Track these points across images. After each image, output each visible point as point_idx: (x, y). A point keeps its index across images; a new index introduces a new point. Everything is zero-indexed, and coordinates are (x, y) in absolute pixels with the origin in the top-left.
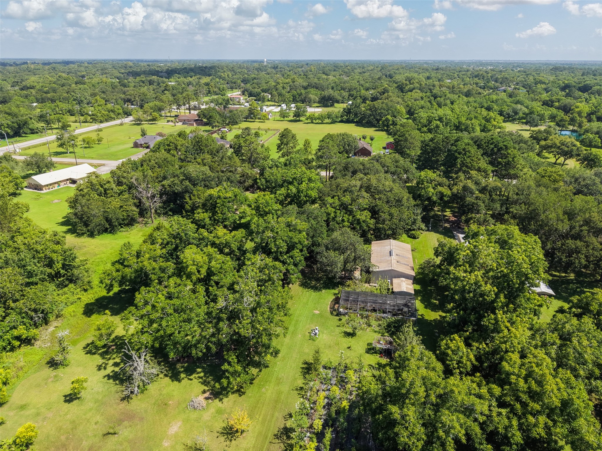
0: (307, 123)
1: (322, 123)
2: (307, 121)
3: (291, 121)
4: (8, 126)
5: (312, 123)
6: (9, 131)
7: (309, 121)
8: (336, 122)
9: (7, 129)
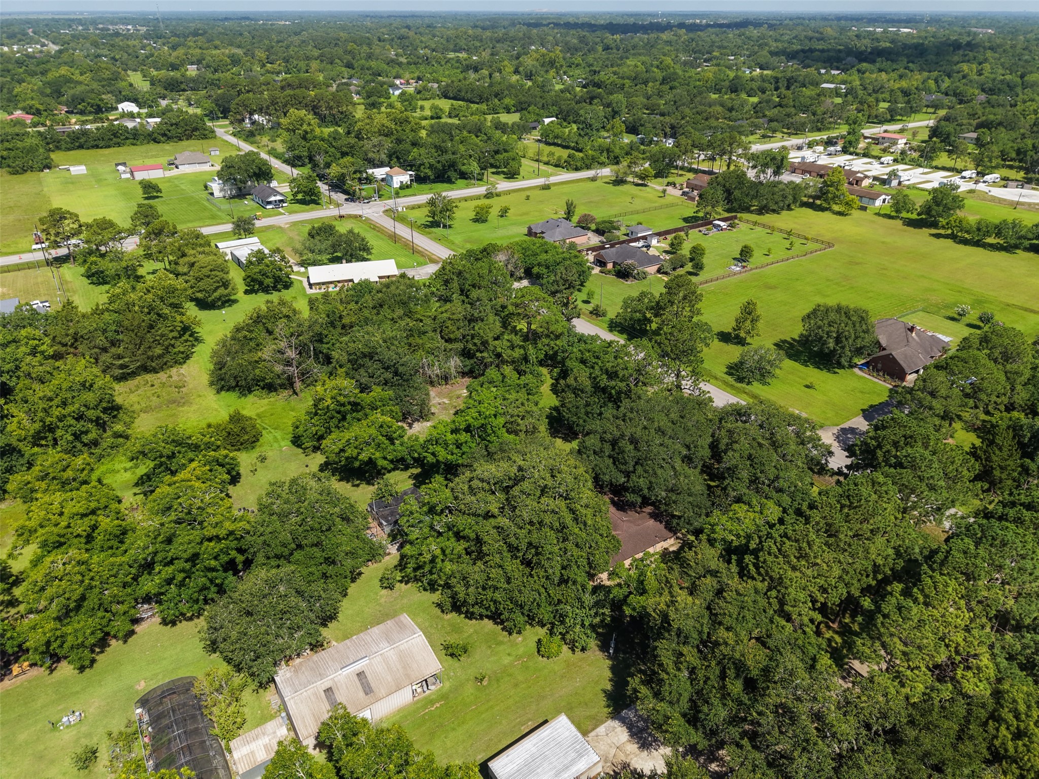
1: (978, 244)
3: (911, 223)
4: (431, 167)
5: (953, 237)
6: (430, 173)
7: (948, 231)
9: (427, 171)
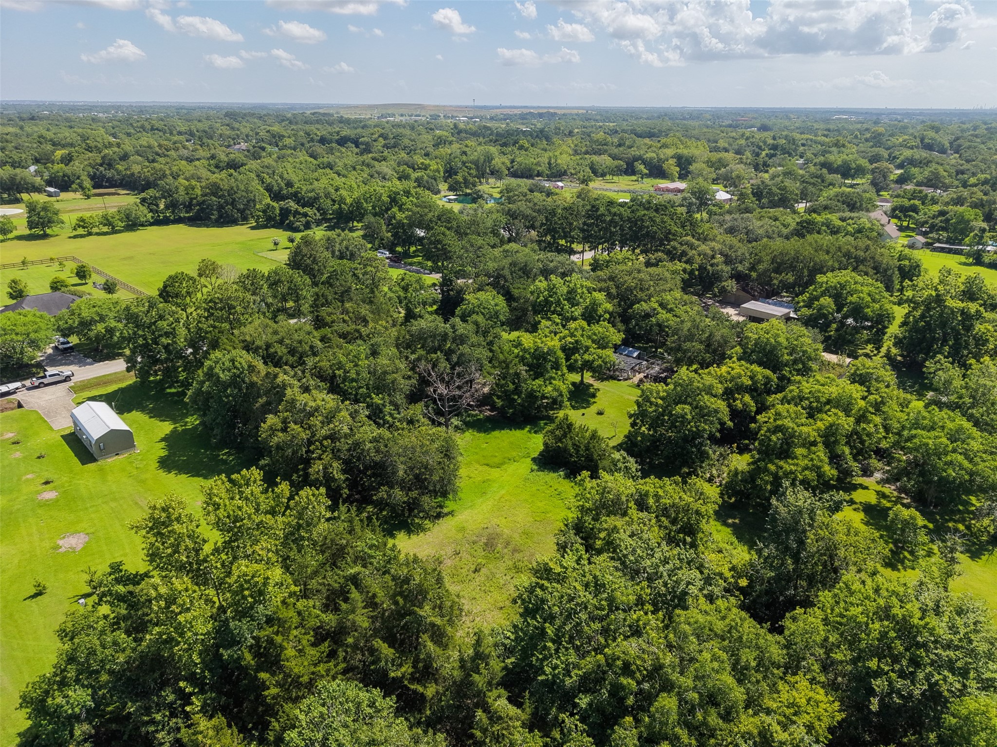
0: (82, 236)
1: (114, 232)
2: (75, 233)
3: (20, 238)
5: (90, 234)
7: (81, 231)
8: (143, 225)
